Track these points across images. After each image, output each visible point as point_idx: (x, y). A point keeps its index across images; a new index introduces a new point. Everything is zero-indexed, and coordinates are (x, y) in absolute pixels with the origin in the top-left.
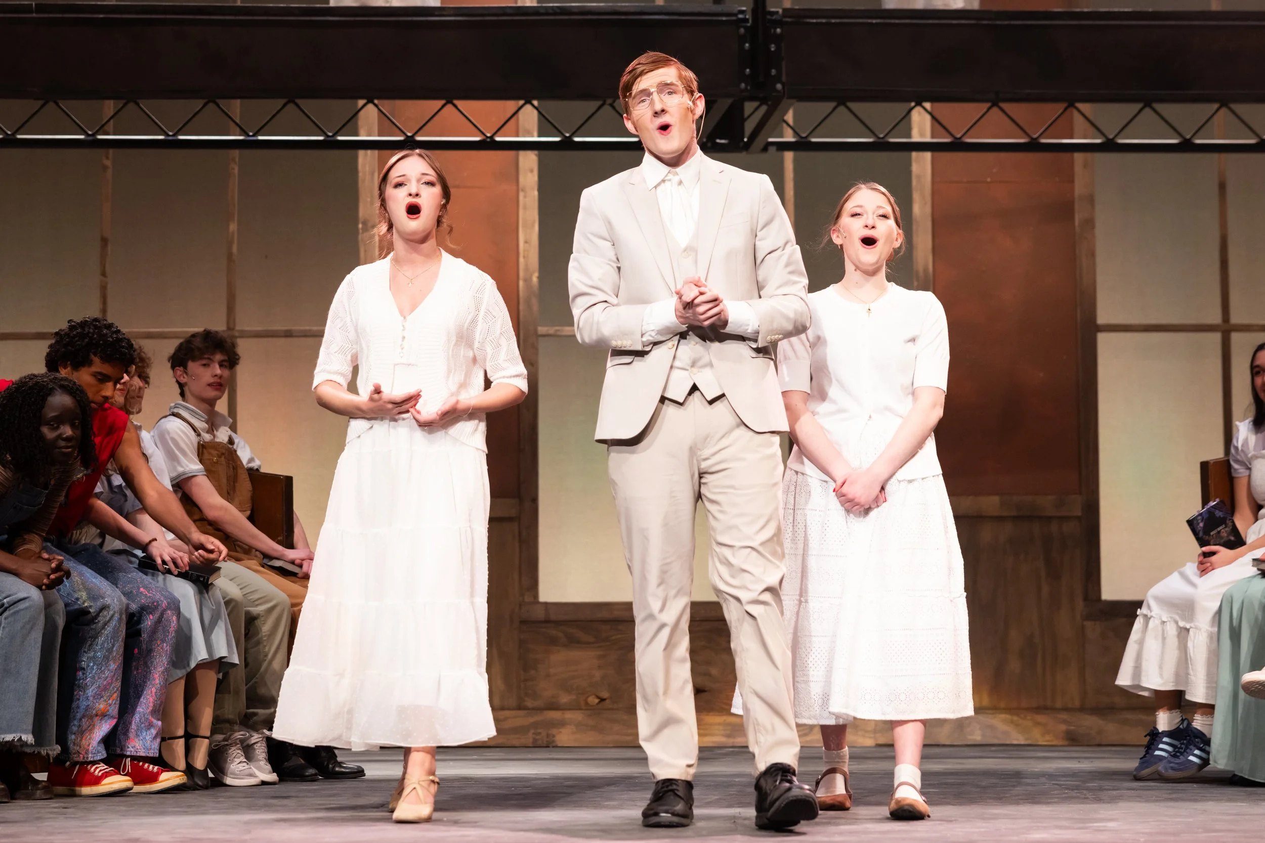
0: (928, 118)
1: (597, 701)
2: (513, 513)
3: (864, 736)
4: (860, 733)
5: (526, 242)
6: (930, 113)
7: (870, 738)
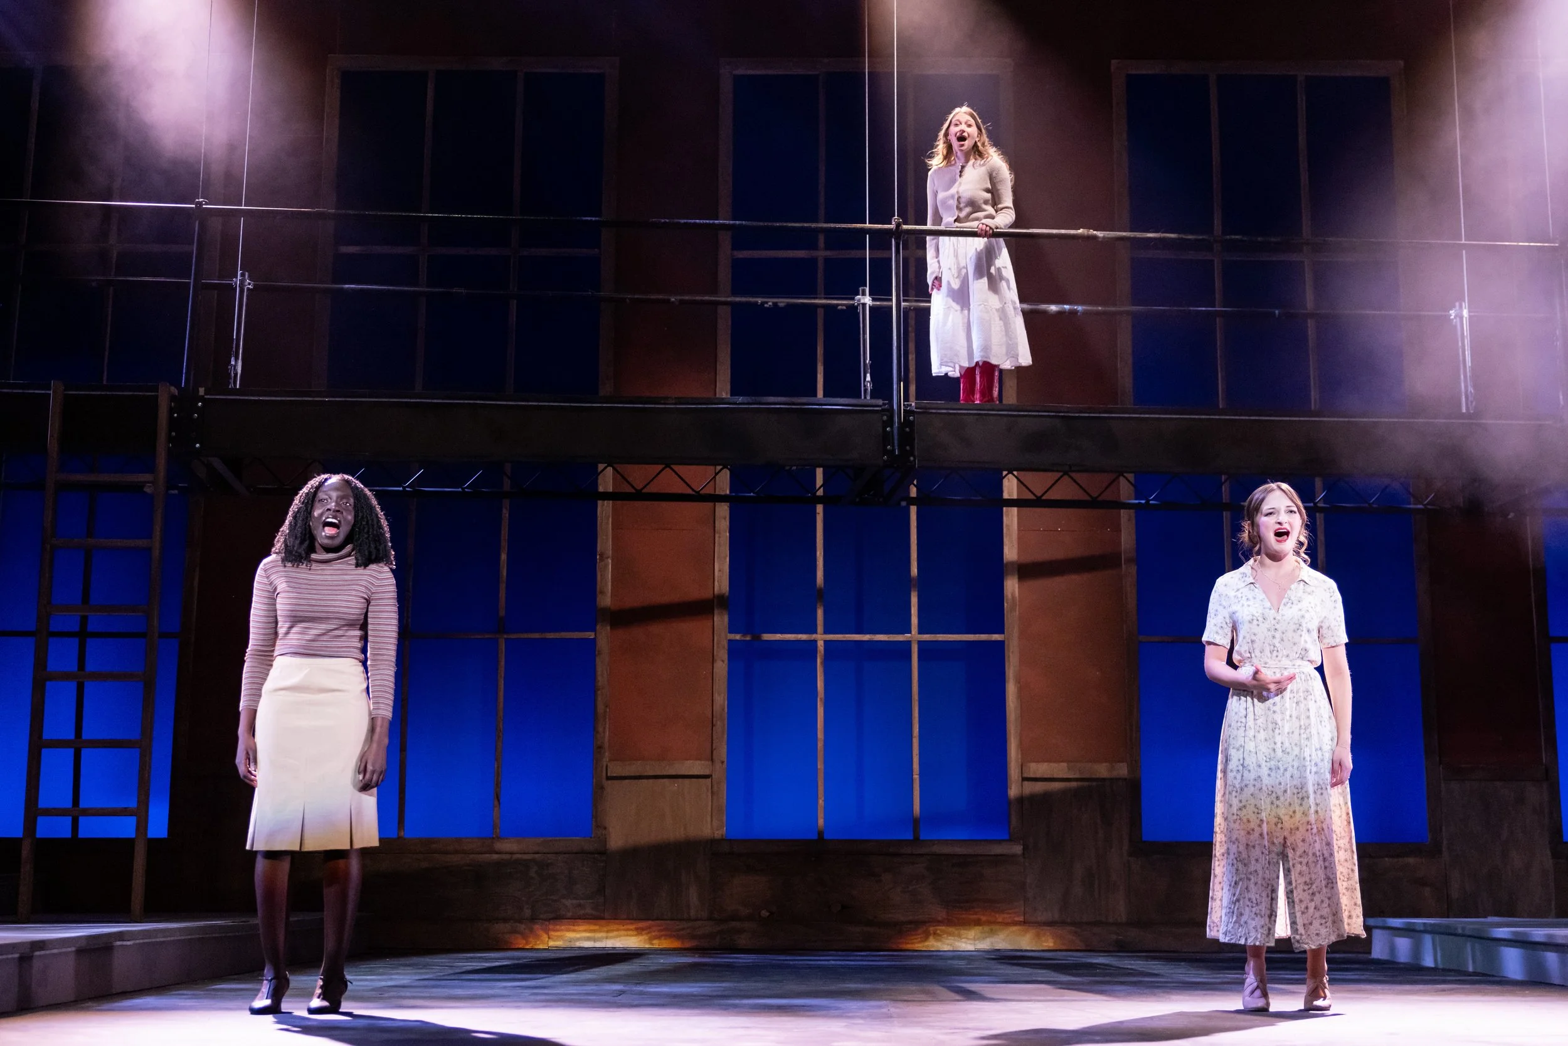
0: (1015, 481)
1: (768, 914)
2: (707, 772)
3: (966, 943)
4: (963, 940)
5: (720, 571)
6: (1016, 477)
7: (971, 944)
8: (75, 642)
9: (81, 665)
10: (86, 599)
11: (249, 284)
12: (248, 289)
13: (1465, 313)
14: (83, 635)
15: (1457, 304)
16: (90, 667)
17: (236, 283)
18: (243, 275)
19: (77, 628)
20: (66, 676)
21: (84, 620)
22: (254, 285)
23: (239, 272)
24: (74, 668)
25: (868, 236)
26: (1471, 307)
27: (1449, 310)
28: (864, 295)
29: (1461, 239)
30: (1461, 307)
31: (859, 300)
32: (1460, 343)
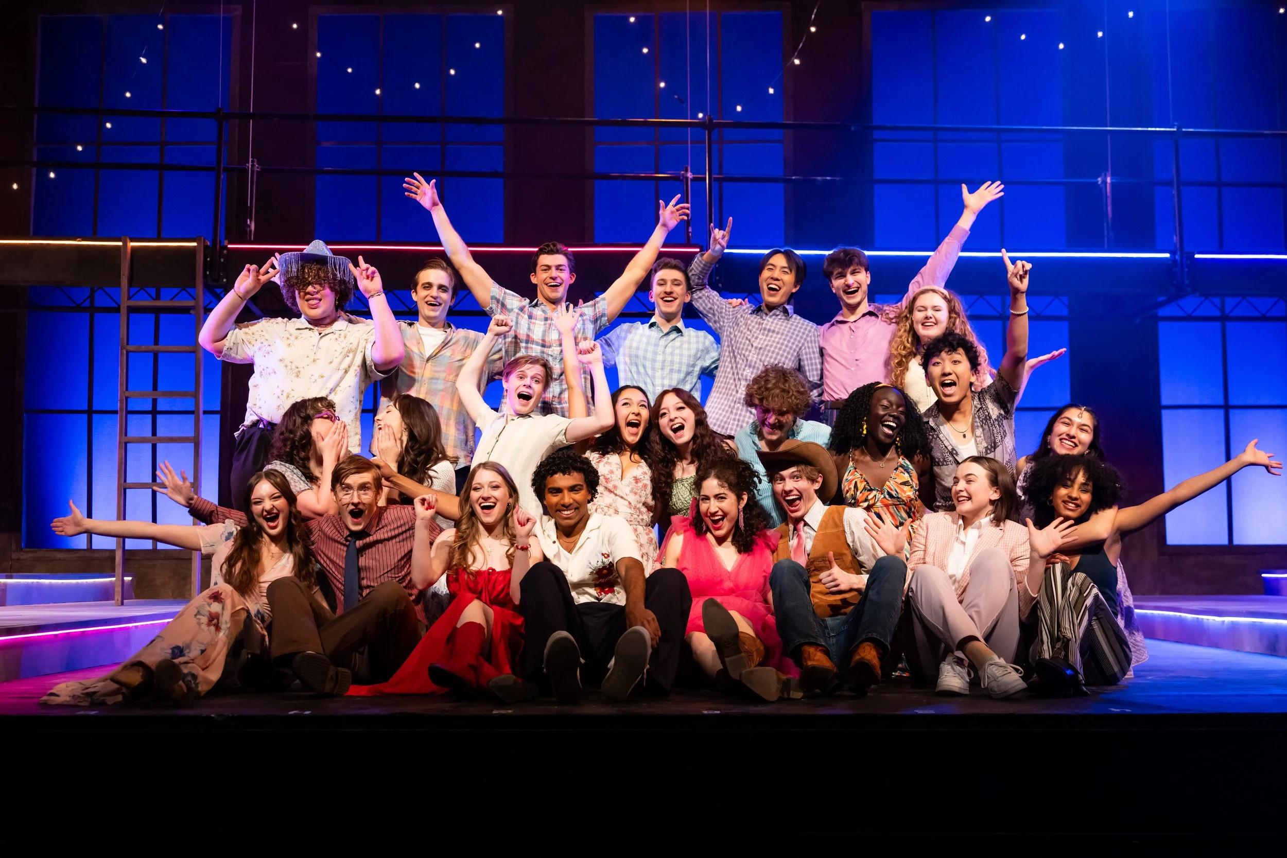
8: (149, 417)
9: (154, 433)
10: (155, 388)
11: (257, 168)
12: (257, 171)
13: (1109, 180)
14: (154, 413)
15: (1103, 174)
16: (160, 433)
17: (248, 167)
18: (253, 161)
19: (149, 408)
20: (143, 440)
21: (155, 402)
22: (261, 169)
23: (250, 159)
24: (148, 434)
25: (689, 128)
26: (1112, 176)
27: (1097, 178)
28: (687, 171)
29: (1107, 126)
30: (1106, 176)
31: (683, 174)
32: (1104, 201)
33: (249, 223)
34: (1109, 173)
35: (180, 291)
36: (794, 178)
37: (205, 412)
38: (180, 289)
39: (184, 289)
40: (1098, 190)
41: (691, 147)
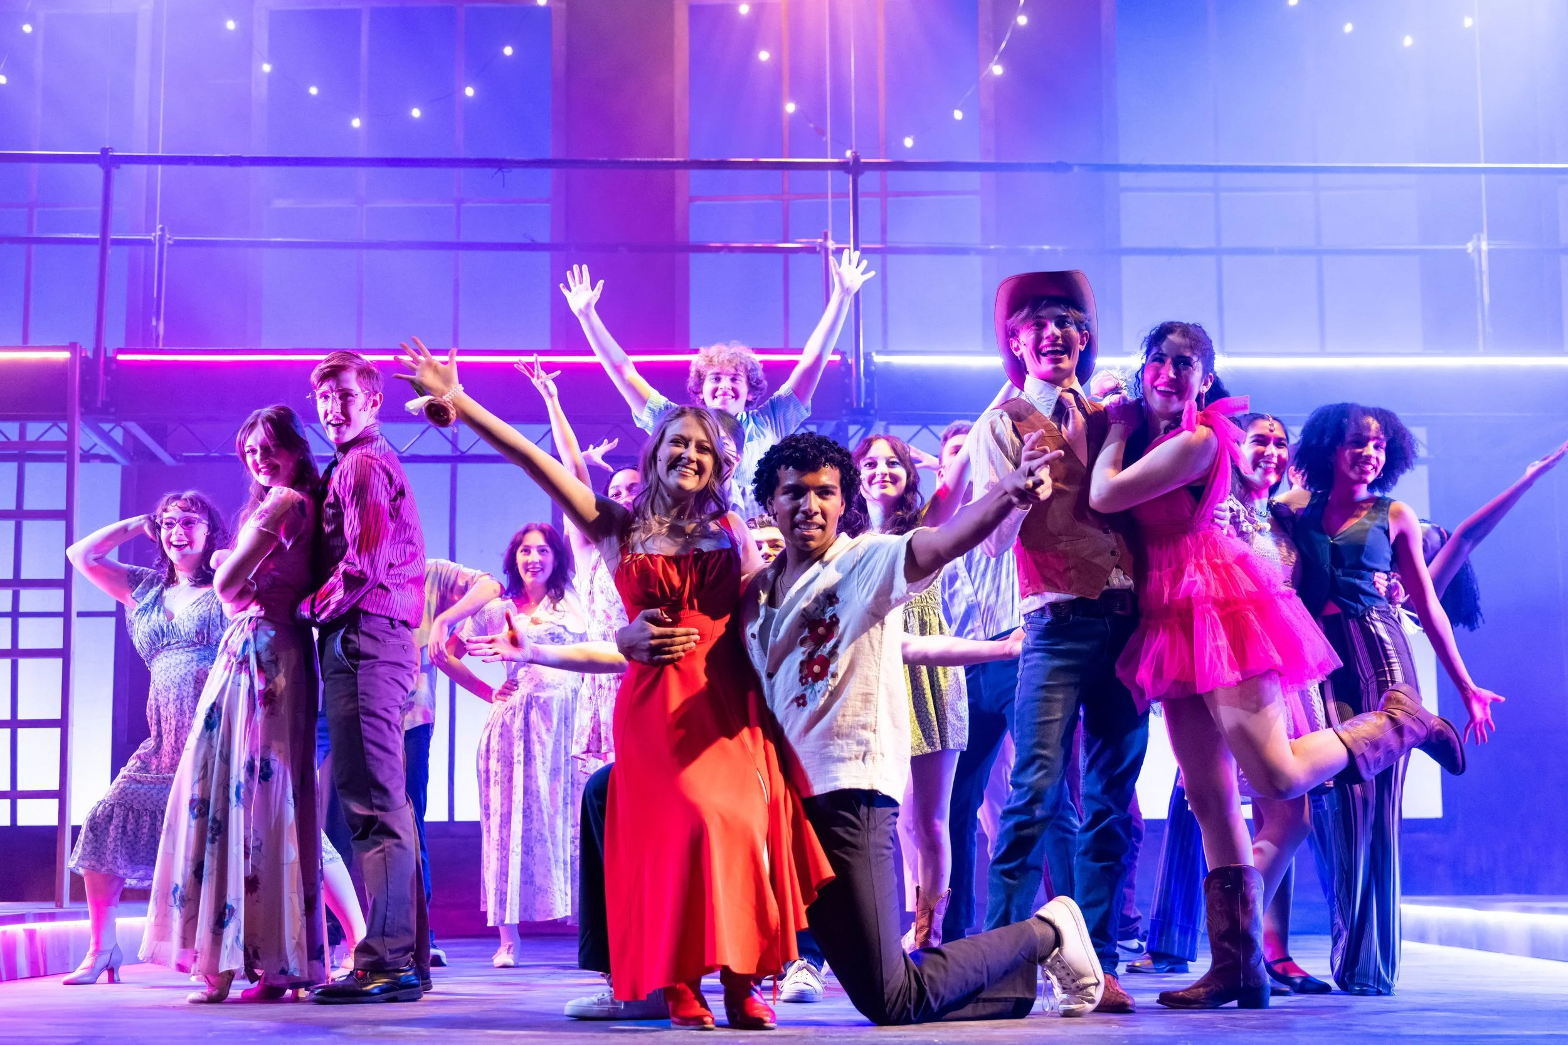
8: (9, 618)
9: (15, 642)
11: (168, 239)
12: (168, 244)
13: (1484, 246)
14: (15, 615)
15: (1475, 236)
16: (22, 644)
17: (155, 238)
18: (161, 230)
19: (9, 609)
21: (16, 598)
22: (175, 241)
23: (159, 226)
24: (9, 645)
25: (829, 172)
26: (1489, 238)
27: (1465, 244)
28: (826, 238)
29: (1479, 162)
30: (1479, 239)
31: (820, 244)
32: (1477, 278)
33: (154, 323)
34: (1484, 236)
35: (51, 427)
36: (992, 247)
37: (81, 614)
38: (51, 424)
39: (55, 425)
40: (1465, 262)
41: (833, 203)
